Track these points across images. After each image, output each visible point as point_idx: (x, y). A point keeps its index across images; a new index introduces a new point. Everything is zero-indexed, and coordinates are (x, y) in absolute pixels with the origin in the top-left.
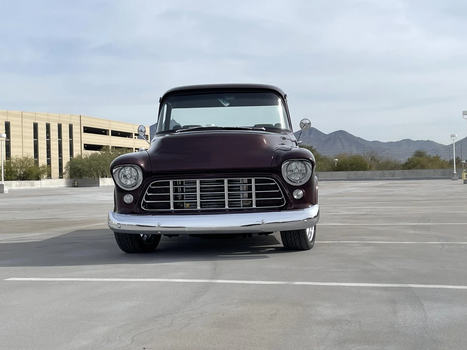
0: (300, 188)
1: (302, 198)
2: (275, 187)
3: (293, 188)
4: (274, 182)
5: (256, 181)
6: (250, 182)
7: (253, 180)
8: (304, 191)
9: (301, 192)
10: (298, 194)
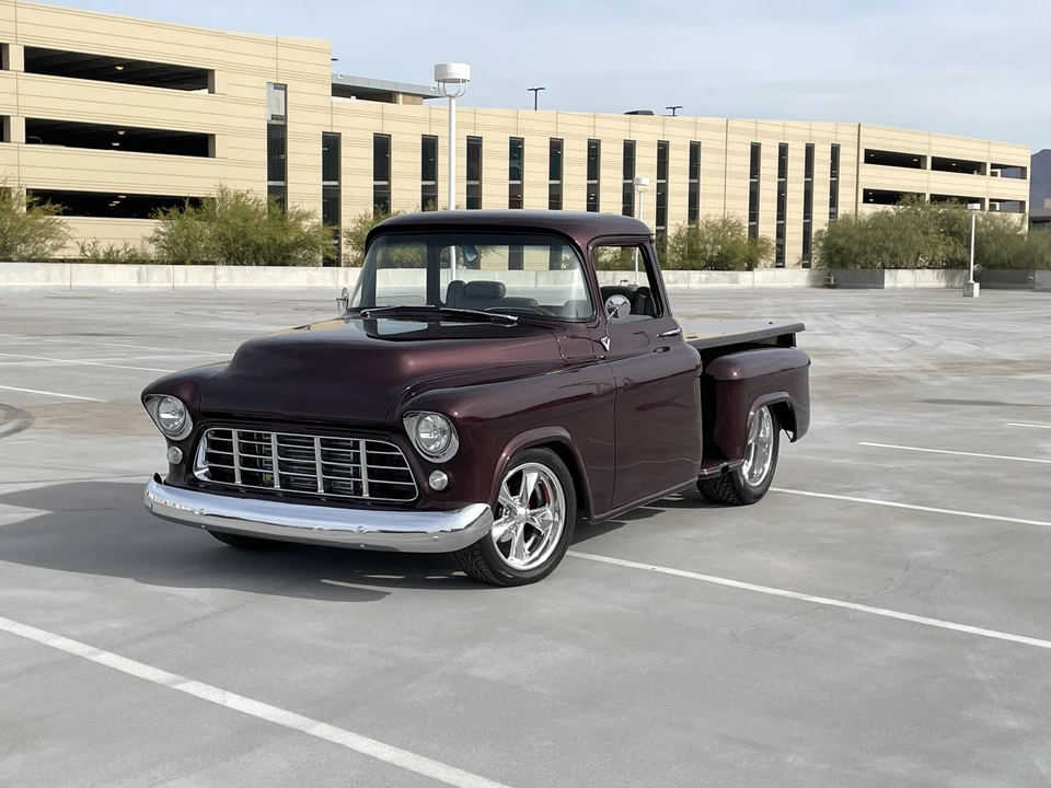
0: (442, 467)
1: (447, 489)
2: (399, 461)
3: (429, 468)
4: (397, 450)
5: (369, 446)
6: (356, 445)
7: (362, 443)
8: (451, 475)
9: (445, 477)
10: (439, 480)
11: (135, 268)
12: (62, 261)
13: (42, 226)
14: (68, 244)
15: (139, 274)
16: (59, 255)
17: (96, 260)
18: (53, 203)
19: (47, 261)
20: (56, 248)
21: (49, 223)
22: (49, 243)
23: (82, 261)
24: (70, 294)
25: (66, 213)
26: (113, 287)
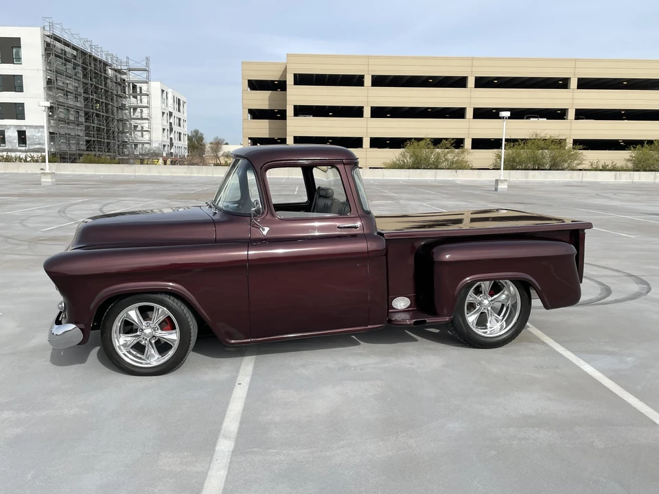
11: (613, 173)
12: (580, 170)
13: (573, 155)
14: (584, 162)
15: (616, 176)
16: (579, 167)
17: (596, 170)
18: (579, 145)
19: (574, 170)
20: (579, 164)
21: (576, 153)
22: (576, 162)
23: (589, 170)
24: (581, 184)
25: (584, 149)
26: (603, 182)
